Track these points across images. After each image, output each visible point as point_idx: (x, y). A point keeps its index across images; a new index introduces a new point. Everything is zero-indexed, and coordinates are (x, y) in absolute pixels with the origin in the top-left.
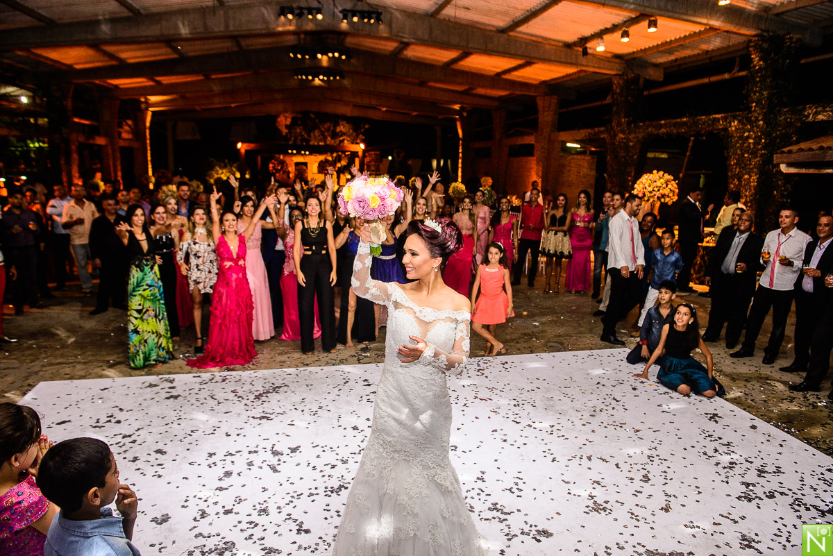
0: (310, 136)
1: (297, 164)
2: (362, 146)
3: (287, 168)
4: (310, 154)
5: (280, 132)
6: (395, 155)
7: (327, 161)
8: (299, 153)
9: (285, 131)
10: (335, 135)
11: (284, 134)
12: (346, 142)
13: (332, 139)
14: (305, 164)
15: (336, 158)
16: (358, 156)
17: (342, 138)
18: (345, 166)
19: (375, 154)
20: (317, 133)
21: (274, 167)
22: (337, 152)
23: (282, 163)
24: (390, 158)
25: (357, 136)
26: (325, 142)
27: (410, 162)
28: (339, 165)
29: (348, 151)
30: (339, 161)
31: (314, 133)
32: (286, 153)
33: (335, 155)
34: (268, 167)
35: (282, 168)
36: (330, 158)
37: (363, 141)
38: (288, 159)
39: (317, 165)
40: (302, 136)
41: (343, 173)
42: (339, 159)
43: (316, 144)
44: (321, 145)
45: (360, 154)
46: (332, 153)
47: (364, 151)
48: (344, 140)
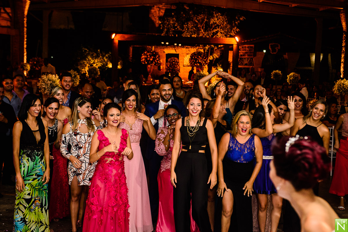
0: (183, 28)
1: (169, 56)
2: (237, 39)
3: (159, 59)
4: (183, 46)
5: (153, 23)
6: (270, 48)
7: (199, 53)
8: (171, 45)
9: (158, 22)
10: (208, 27)
11: (157, 25)
12: (219, 34)
13: (205, 31)
14: (177, 56)
15: (208, 50)
16: (232, 49)
17: (215, 31)
18: (217, 58)
19: (248, 47)
20: (190, 25)
21: (146, 59)
22: (209, 44)
23: (155, 55)
24: (265, 51)
25: (231, 29)
26: (198, 34)
27: (286, 56)
28: (211, 58)
29: (221, 44)
30: (211, 54)
31: (187, 24)
32: (158, 45)
33: (207, 48)
34: (140, 59)
35: (154, 59)
36: (202, 51)
37: (237, 34)
38: (159, 50)
39: (188, 57)
40: (174, 27)
41: (216, 66)
42: (212, 52)
43: (189, 36)
44: (194, 37)
45: (235, 46)
46: (205, 45)
47: (238, 44)
48: (217, 32)
